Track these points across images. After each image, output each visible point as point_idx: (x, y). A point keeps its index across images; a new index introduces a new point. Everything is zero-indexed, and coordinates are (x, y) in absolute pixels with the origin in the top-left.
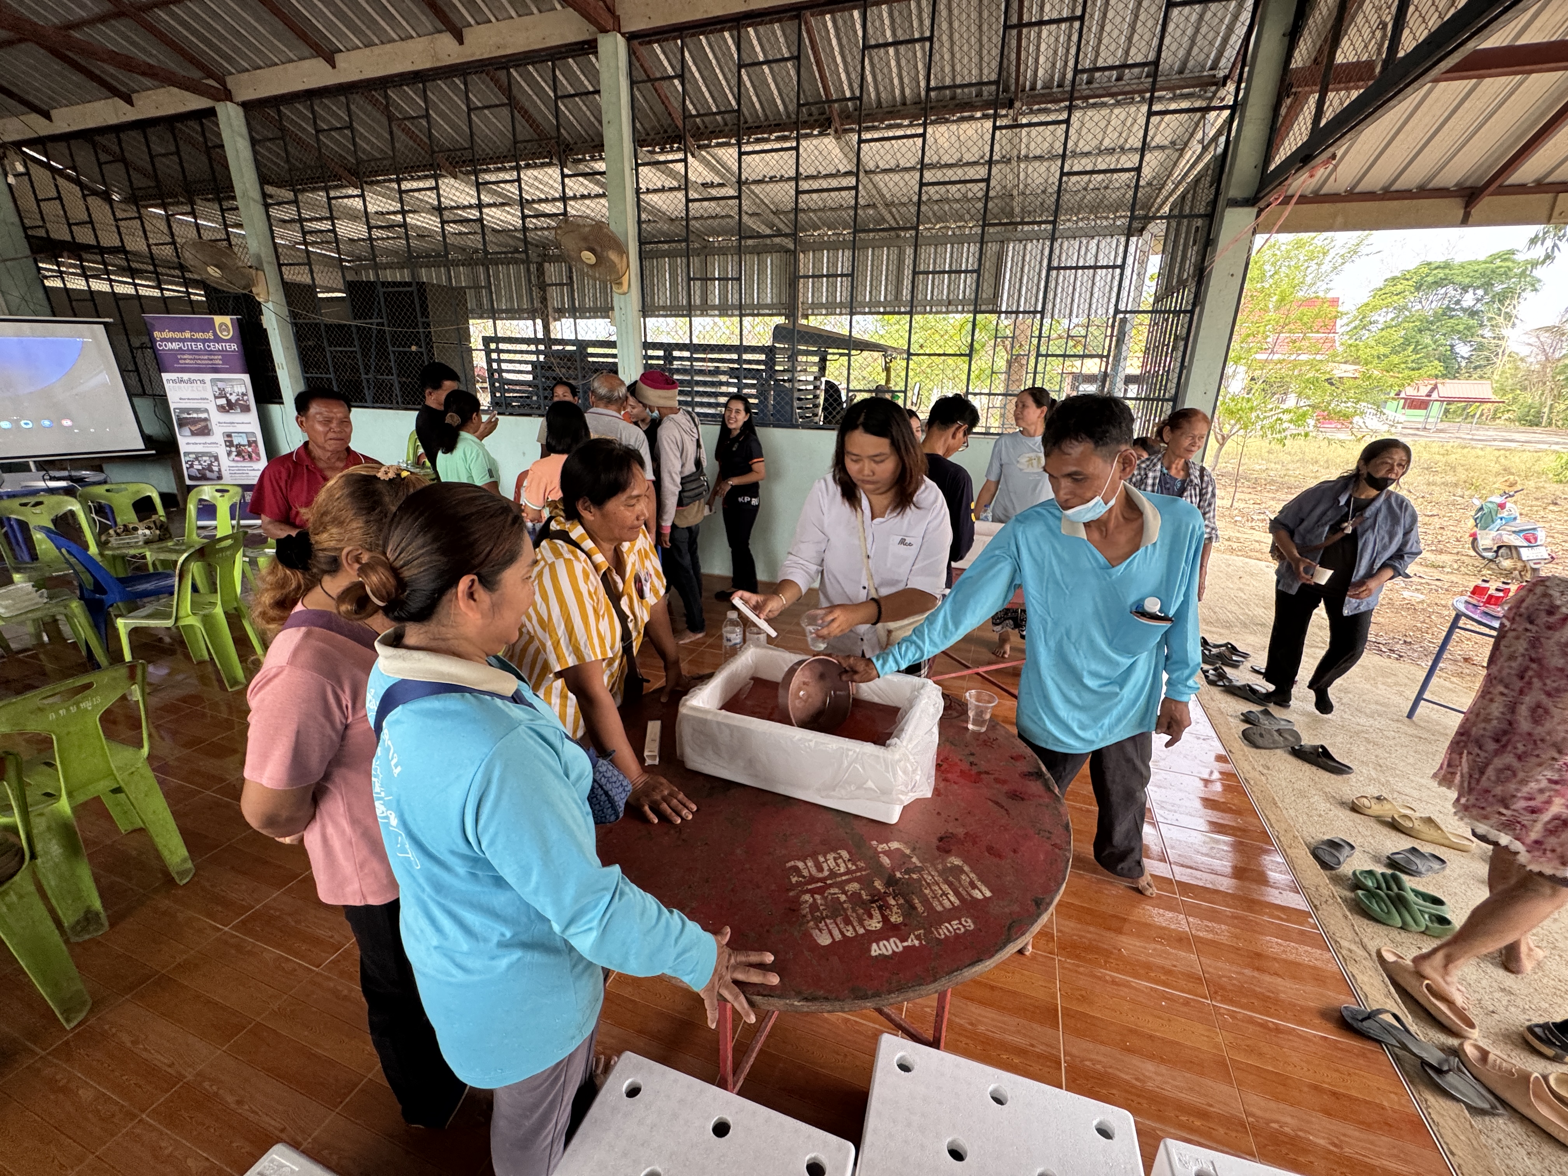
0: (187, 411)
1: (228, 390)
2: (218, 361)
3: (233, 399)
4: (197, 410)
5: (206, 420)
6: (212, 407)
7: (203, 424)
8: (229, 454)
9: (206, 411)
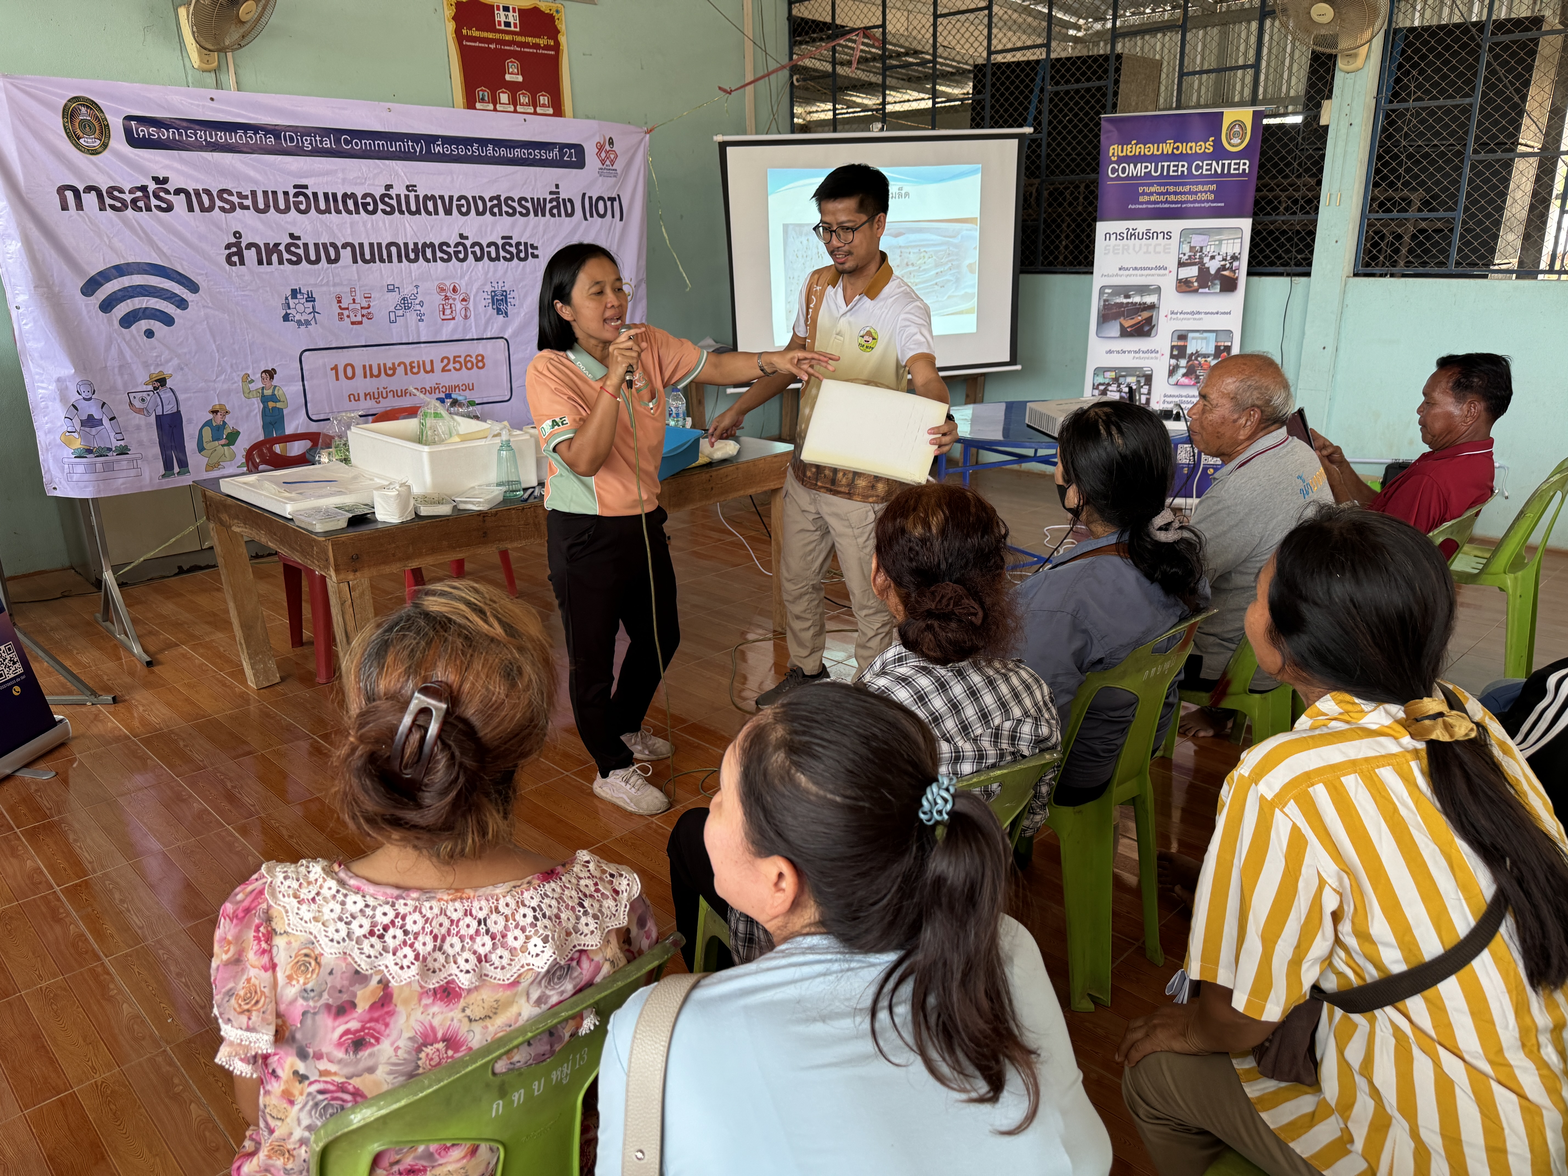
0: (1126, 291)
1: (1210, 249)
2: (1204, 194)
3: (1213, 266)
4: (1143, 290)
5: (1152, 307)
6: (1168, 283)
7: (1146, 314)
8: (1172, 372)
9: (1158, 290)
